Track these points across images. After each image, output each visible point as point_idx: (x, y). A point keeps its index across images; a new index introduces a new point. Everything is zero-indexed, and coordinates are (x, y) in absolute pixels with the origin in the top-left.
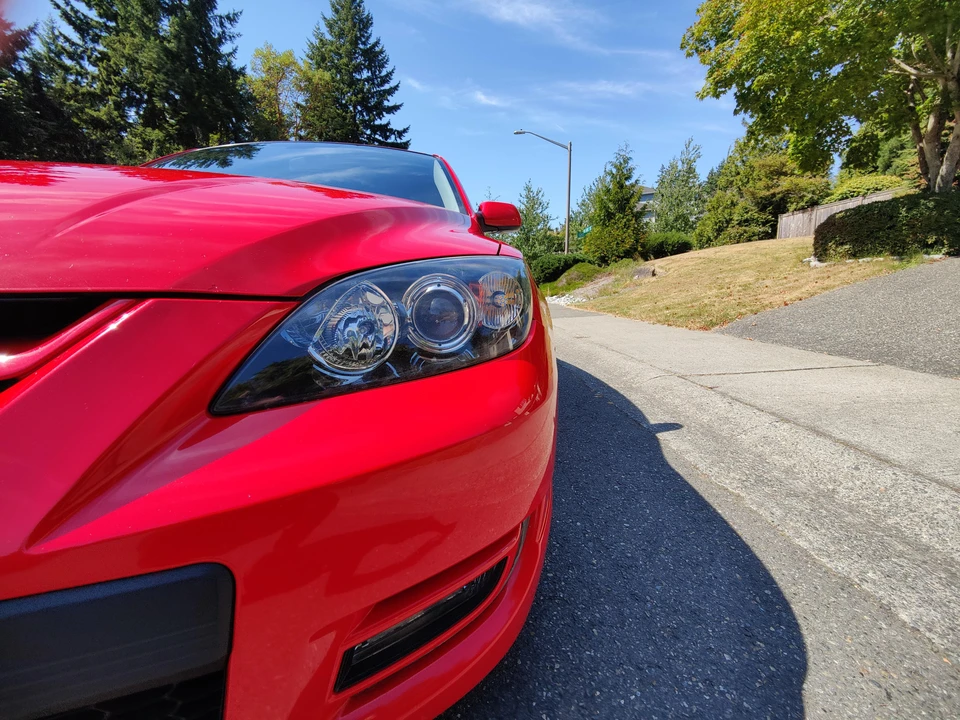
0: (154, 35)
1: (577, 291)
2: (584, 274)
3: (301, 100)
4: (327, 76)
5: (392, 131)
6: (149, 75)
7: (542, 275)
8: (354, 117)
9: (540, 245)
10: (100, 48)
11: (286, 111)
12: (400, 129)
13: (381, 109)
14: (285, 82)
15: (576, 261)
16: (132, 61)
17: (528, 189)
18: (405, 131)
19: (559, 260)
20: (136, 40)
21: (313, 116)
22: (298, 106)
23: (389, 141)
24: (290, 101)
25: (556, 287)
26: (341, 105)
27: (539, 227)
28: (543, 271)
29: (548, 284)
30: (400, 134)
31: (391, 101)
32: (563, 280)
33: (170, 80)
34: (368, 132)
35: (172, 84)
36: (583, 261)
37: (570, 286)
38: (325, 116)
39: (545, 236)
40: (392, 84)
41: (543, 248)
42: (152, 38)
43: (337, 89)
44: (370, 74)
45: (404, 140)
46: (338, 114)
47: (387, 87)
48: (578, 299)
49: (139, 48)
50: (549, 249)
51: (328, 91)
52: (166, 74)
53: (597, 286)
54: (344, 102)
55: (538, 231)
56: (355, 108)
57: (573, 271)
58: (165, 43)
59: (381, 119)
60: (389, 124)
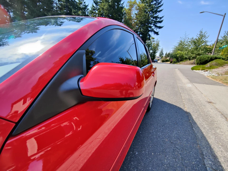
0: (107, 2)
1: (214, 70)
2: (219, 64)
3: (136, 12)
4: (144, 5)
5: (158, 18)
6: (105, 11)
7: (199, 62)
8: (149, 15)
9: (202, 51)
10: (99, 7)
11: (132, 16)
12: (161, 17)
13: (156, 12)
14: (133, 8)
15: (216, 58)
16: (103, 9)
17: (201, 32)
18: (162, 17)
19: (209, 57)
20: (104, 4)
21: (138, 16)
22: (136, 14)
23: (157, 20)
24: (134, 13)
25: (204, 67)
26: (146, 12)
27: (203, 45)
28: (200, 61)
29: (201, 65)
30: (161, 18)
31: (160, 9)
32: (208, 65)
33: (109, 12)
34: (152, 19)
35: (109, 13)
36: (220, 58)
37: (211, 67)
38: (141, 16)
39: (204, 48)
40: (161, 4)
41: (202, 52)
42: (107, 3)
43: (146, 8)
44: (155, 2)
45: (162, 20)
46: (145, 15)
47: (160, 5)
48: (214, 74)
49: (104, 6)
50: (205, 52)
51: (143, 9)
52: (108, 11)
53: (225, 69)
54: (147, 11)
55: (202, 46)
56: (149, 12)
57: (214, 62)
58: (109, 3)
59: (156, 14)
60: (158, 16)
